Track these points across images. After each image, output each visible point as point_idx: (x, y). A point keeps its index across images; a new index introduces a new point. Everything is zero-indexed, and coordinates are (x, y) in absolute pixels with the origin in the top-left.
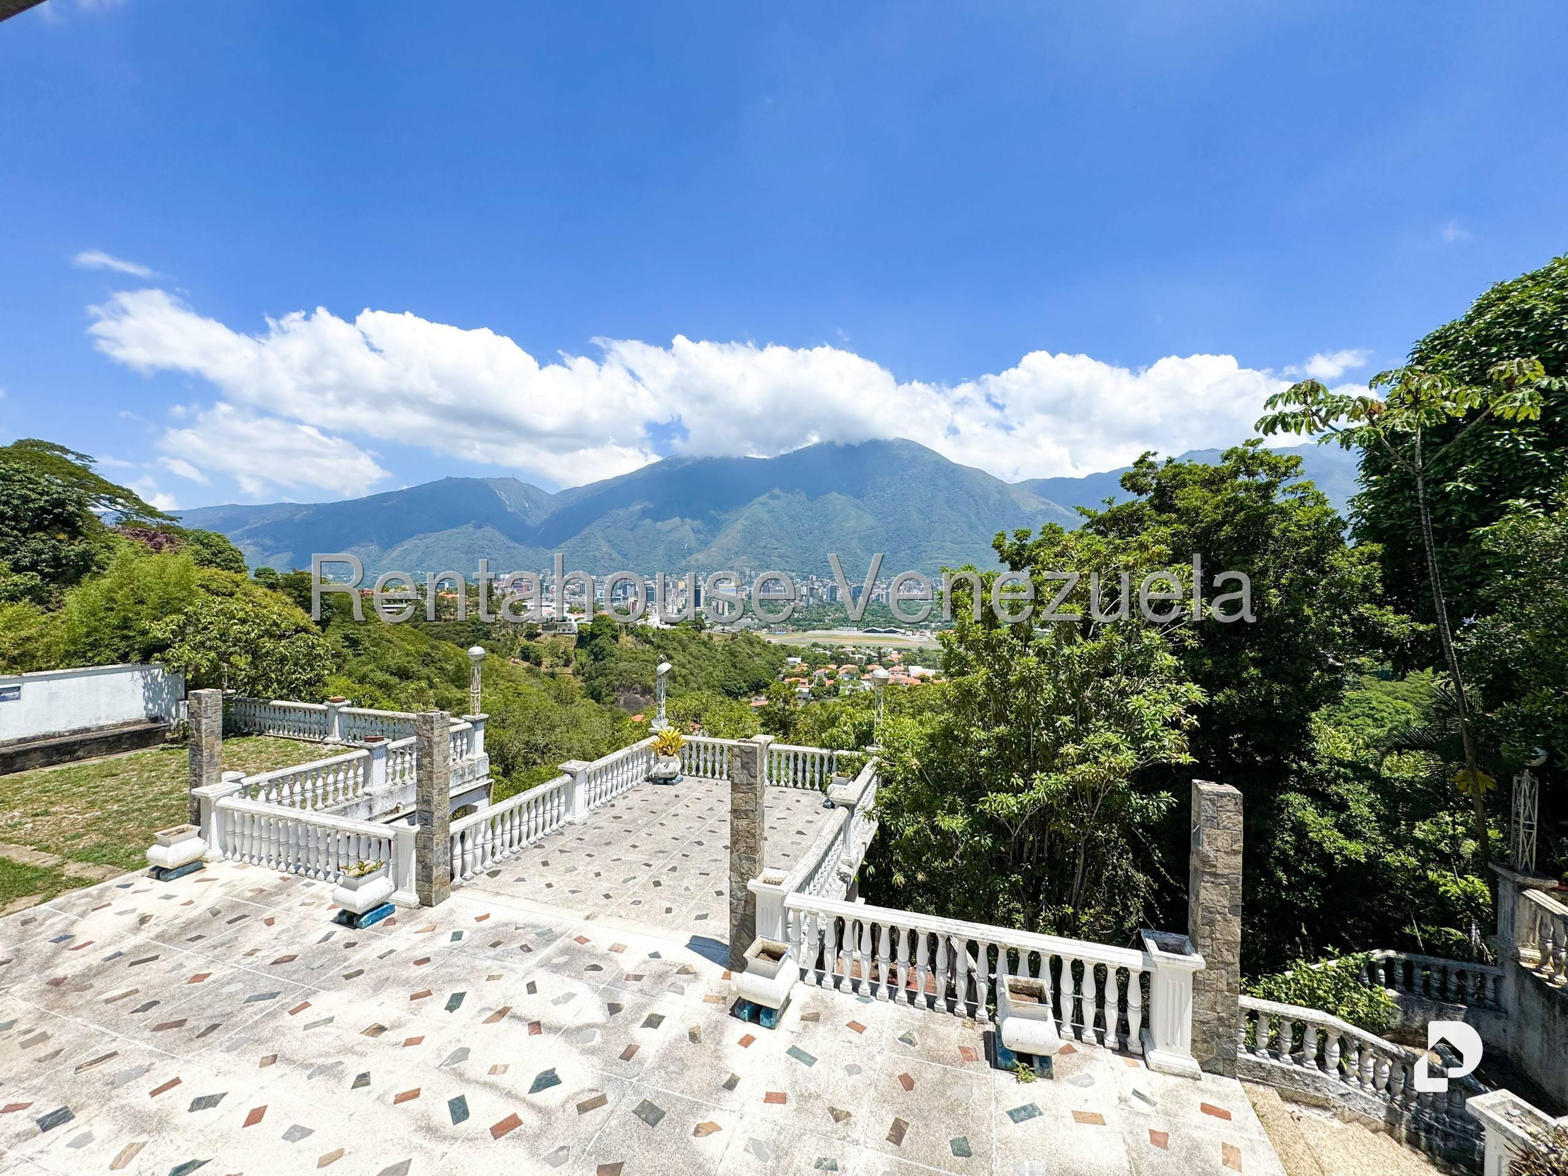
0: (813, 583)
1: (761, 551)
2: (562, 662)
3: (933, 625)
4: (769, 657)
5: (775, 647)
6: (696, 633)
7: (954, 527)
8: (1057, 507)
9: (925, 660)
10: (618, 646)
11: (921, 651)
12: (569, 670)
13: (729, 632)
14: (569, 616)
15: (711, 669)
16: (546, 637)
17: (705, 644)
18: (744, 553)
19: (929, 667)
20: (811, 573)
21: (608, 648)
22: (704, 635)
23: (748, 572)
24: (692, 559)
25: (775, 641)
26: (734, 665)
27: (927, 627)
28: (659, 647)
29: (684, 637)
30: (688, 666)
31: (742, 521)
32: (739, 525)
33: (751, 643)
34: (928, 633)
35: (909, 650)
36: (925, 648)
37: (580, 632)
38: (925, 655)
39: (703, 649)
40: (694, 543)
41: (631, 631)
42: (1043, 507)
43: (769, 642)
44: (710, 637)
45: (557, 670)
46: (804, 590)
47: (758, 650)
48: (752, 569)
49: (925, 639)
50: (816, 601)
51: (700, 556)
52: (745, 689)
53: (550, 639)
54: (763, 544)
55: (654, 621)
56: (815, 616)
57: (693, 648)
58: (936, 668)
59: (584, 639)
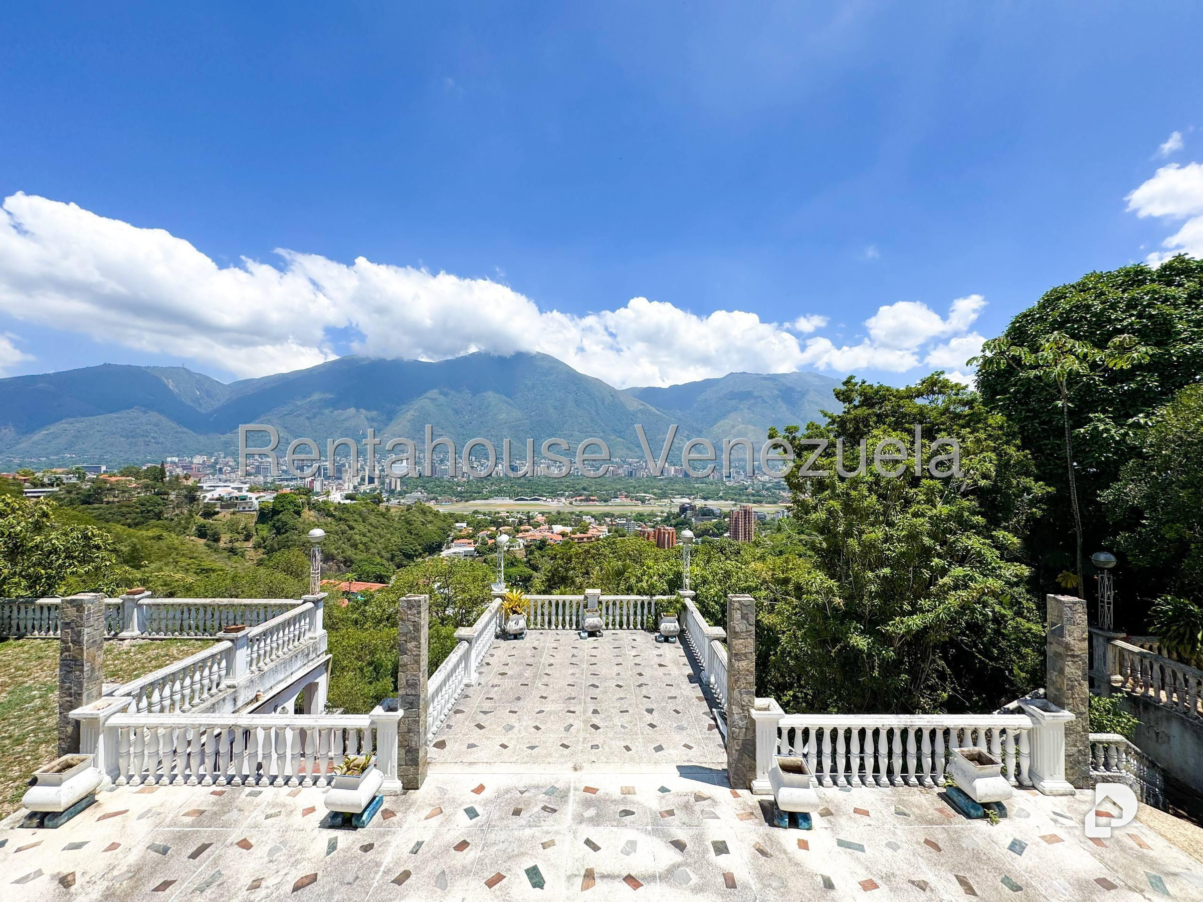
2: (242, 537)
3: (567, 493)
4: (440, 524)
5: (444, 515)
6: (375, 506)
7: (581, 421)
8: (650, 407)
9: (562, 520)
10: (300, 520)
11: (559, 513)
12: (250, 544)
13: (404, 504)
14: (250, 495)
15: (389, 536)
16: (225, 515)
17: (383, 515)
18: (414, 439)
19: (565, 525)
21: (291, 523)
22: (382, 507)
25: (443, 509)
26: (410, 532)
27: (562, 495)
28: (341, 519)
29: (364, 510)
30: (368, 534)
31: (412, 412)
32: (409, 416)
33: (424, 512)
34: (563, 499)
35: (550, 513)
36: (561, 511)
37: (261, 509)
38: (563, 517)
39: (381, 519)
41: (313, 506)
42: (642, 407)
43: (438, 511)
44: (388, 509)
45: (237, 544)
47: (430, 518)
48: (420, 452)
49: (561, 504)
52: (420, 551)
53: (229, 516)
55: (336, 497)
56: (474, 489)
57: (372, 519)
58: (571, 526)
59: (265, 515)
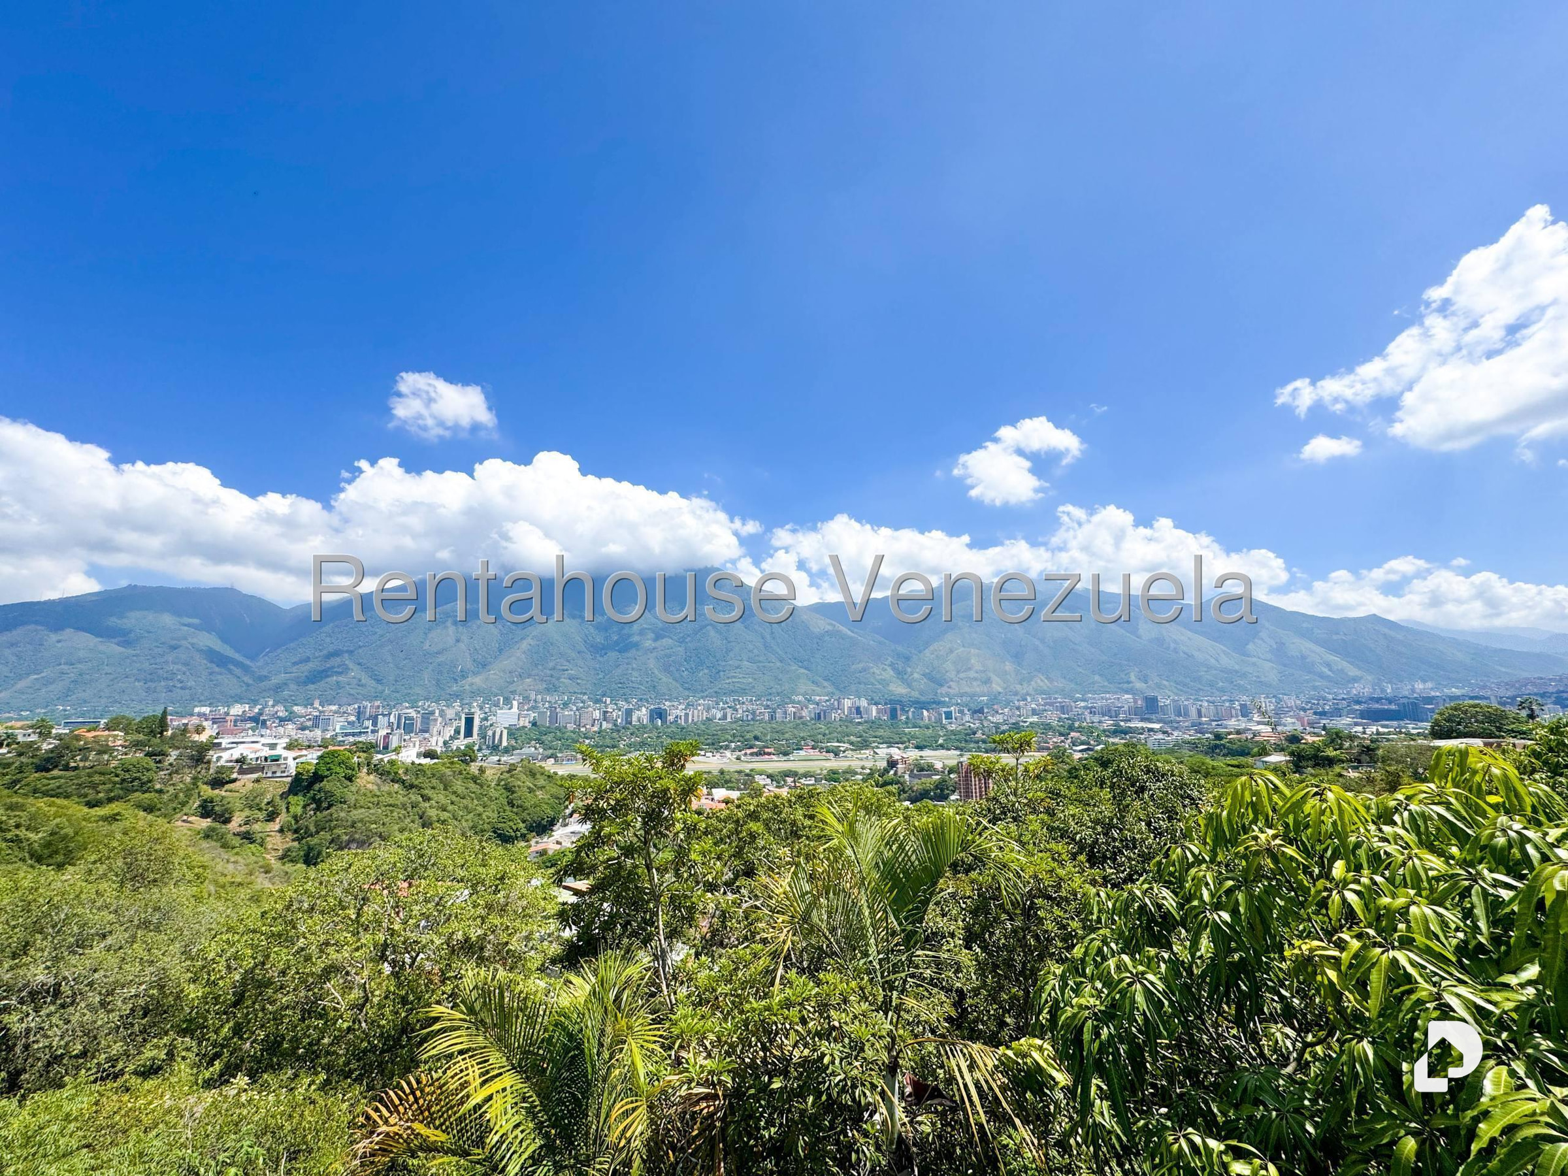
0: (606, 707)
1: (549, 672)
2: (261, 815)
3: (733, 745)
4: (555, 790)
5: (562, 778)
6: (463, 766)
7: (750, 647)
8: (841, 628)
9: (727, 782)
10: (354, 789)
11: (722, 772)
12: (276, 826)
13: (506, 763)
14: (285, 753)
15: (480, 809)
16: (245, 783)
17: (474, 779)
18: (529, 676)
19: (732, 789)
20: (604, 695)
21: (338, 793)
22: (474, 768)
23: (533, 696)
24: (466, 684)
25: (562, 771)
26: (511, 804)
27: (727, 747)
28: (412, 786)
29: (448, 772)
30: (450, 807)
31: (529, 640)
32: (524, 645)
33: (532, 774)
34: (728, 753)
35: (709, 773)
36: (726, 769)
37: (298, 774)
38: (728, 777)
39: (472, 786)
40: (469, 664)
41: (376, 769)
42: (830, 628)
43: (556, 774)
44: (482, 770)
45: (257, 827)
46: (597, 714)
47: (541, 782)
48: (538, 692)
49: (725, 760)
50: (610, 726)
51: (478, 680)
52: (524, 831)
53: (250, 786)
54: (551, 665)
55: (409, 755)
56: (608, 742)
57: (458, 785)
58: (739, 789)
59: (304, 784)
